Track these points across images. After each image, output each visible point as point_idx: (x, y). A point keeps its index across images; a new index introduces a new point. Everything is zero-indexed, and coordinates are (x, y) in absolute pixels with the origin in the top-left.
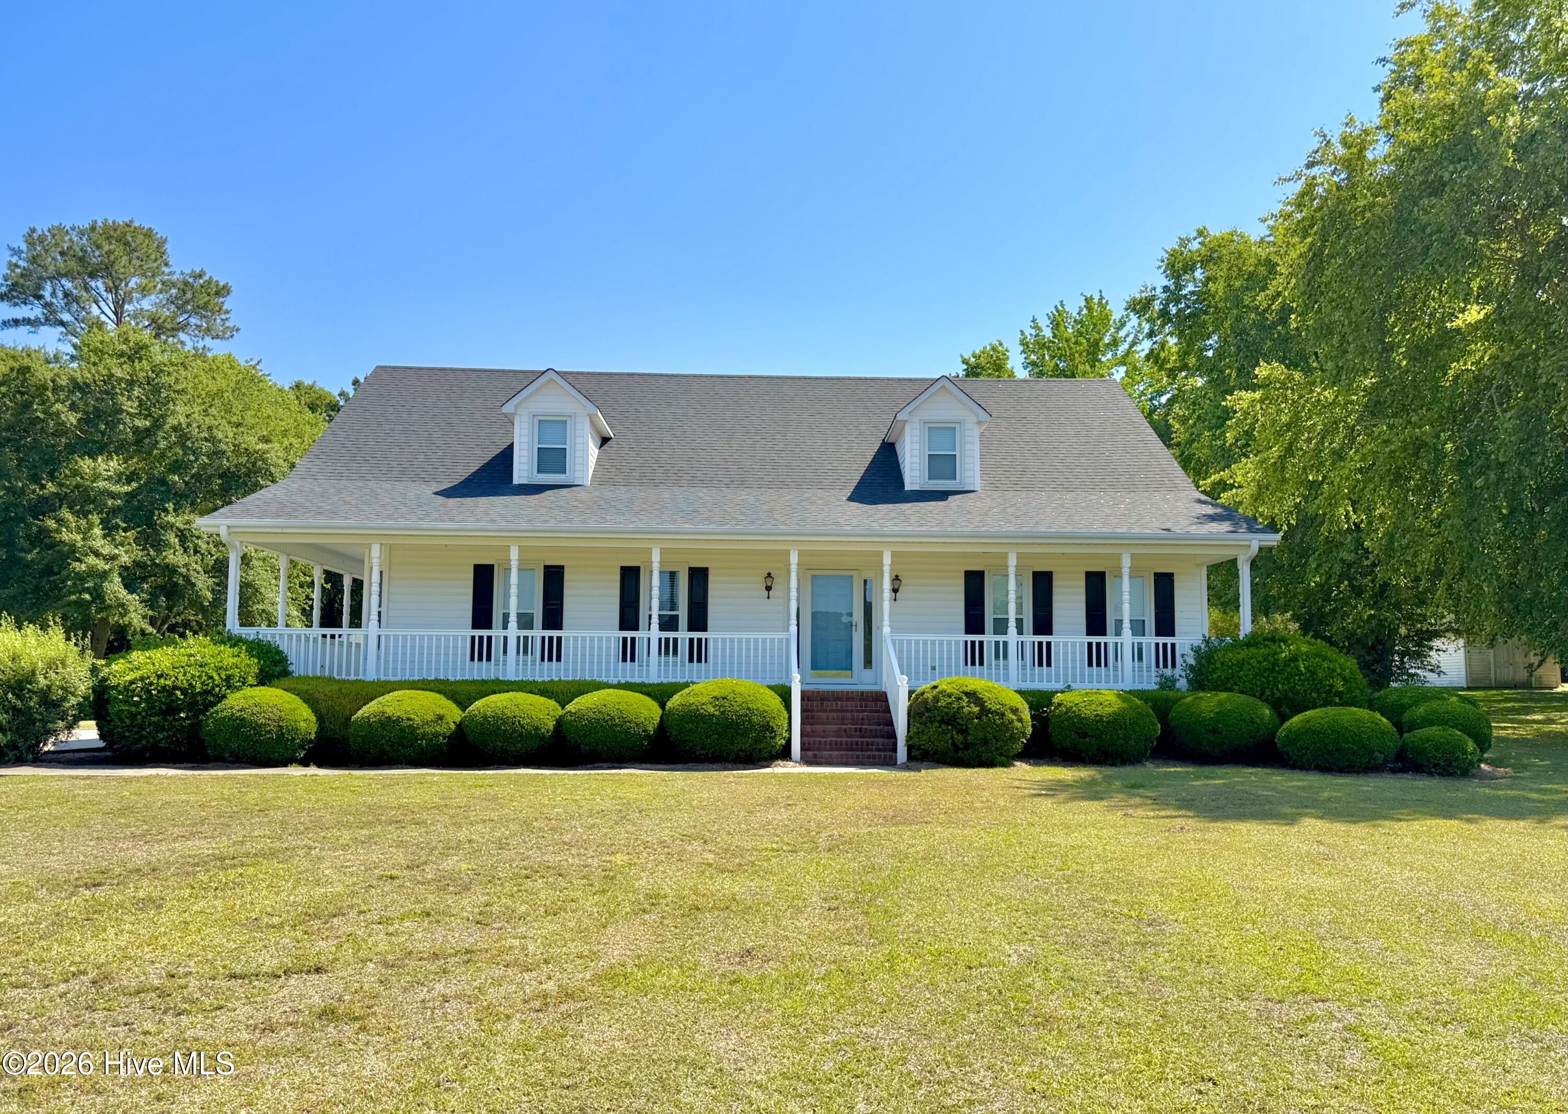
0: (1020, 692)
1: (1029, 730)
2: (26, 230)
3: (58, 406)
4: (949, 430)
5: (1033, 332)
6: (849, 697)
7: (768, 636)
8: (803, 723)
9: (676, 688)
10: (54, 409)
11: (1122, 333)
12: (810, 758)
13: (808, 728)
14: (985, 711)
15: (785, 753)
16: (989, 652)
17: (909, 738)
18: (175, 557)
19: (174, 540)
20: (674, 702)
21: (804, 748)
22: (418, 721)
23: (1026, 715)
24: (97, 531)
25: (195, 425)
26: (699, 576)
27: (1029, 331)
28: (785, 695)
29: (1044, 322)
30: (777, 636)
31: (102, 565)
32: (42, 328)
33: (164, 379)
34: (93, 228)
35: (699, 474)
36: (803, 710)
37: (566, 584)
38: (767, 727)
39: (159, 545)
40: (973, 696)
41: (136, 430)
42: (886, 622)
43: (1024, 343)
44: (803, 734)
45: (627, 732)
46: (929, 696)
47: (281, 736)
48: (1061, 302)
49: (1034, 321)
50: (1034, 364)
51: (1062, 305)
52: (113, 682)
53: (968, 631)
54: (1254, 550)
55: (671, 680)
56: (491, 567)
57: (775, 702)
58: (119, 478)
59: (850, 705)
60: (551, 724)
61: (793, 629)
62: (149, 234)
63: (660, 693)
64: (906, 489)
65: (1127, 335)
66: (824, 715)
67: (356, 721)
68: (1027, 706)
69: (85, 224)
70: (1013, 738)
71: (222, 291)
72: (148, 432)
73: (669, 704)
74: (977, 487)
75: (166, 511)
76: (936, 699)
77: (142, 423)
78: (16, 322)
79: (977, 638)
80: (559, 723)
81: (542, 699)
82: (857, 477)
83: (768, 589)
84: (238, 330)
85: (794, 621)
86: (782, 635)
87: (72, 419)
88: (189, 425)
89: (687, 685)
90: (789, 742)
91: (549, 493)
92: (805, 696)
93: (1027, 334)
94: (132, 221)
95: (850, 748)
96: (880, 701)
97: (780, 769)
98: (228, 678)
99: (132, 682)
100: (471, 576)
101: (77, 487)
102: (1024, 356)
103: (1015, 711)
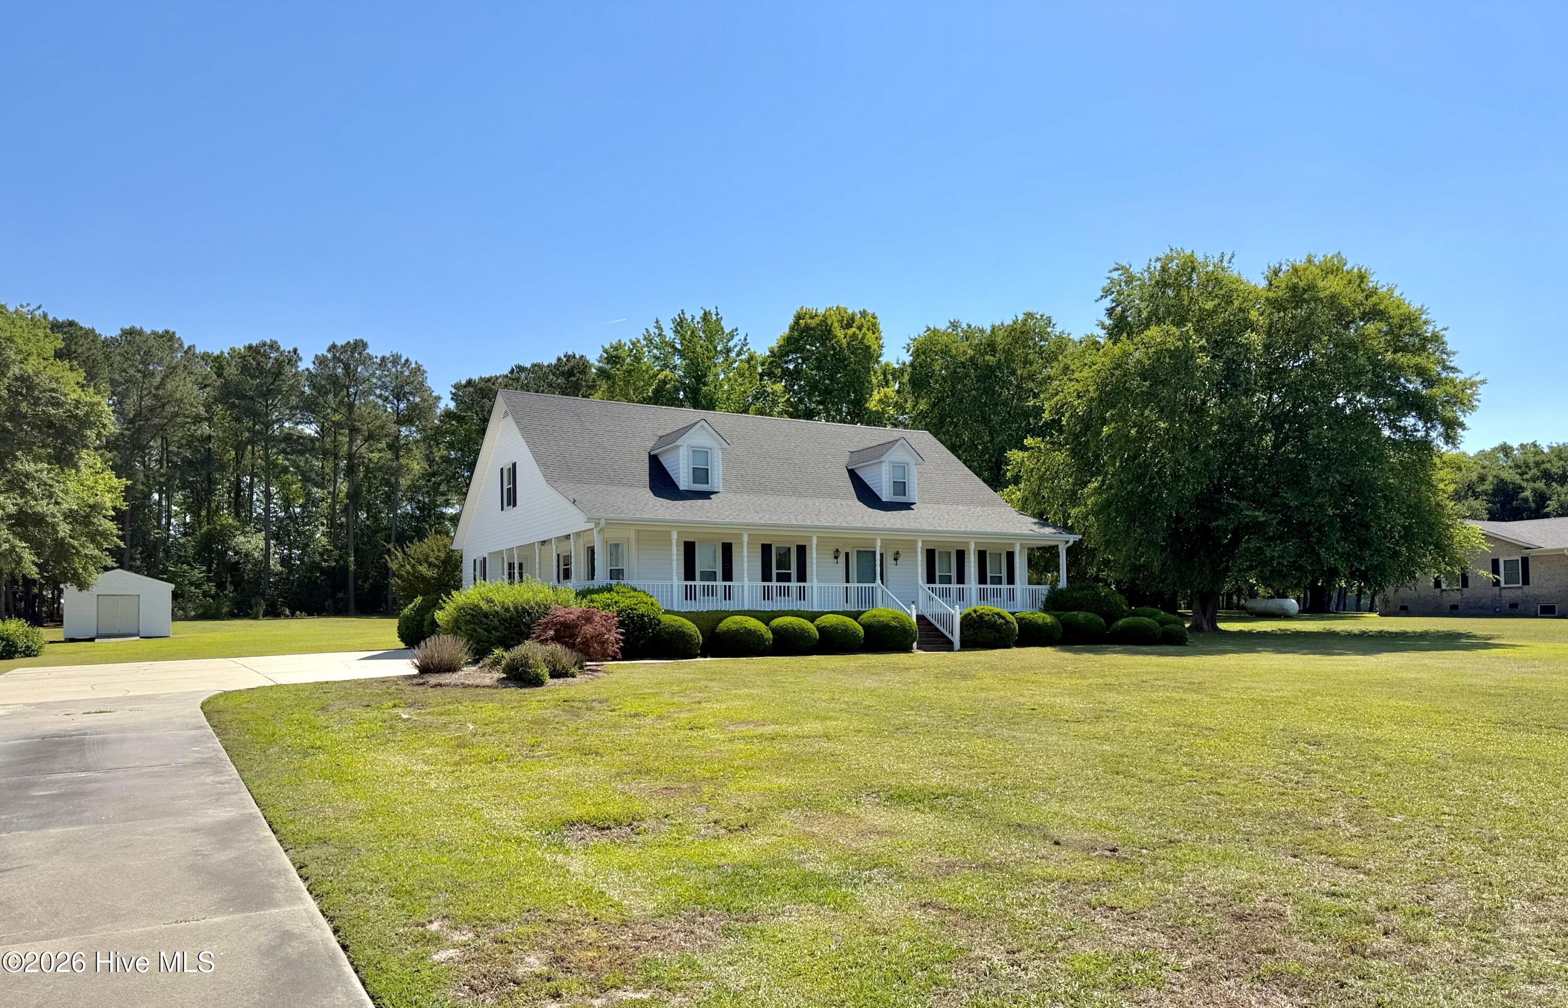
4: (903, 467)
5: (656, 331)
11: (731, 344)
12: (919, 648)
14: (1007, 622)
26: (801, 551)
29: (667, 325)
37: (734, 554)
40: (1000, 616)
48: (682, 311)
49: (657, 322)
51: (683, 313)
56: (694, 543)
64: (883, 500)
65: (735, 346)
73: (863, 622)
74: (916, 501)
76: (981, 617)
83: (836, 558)
93: (651, 332)
100: (682, 548)
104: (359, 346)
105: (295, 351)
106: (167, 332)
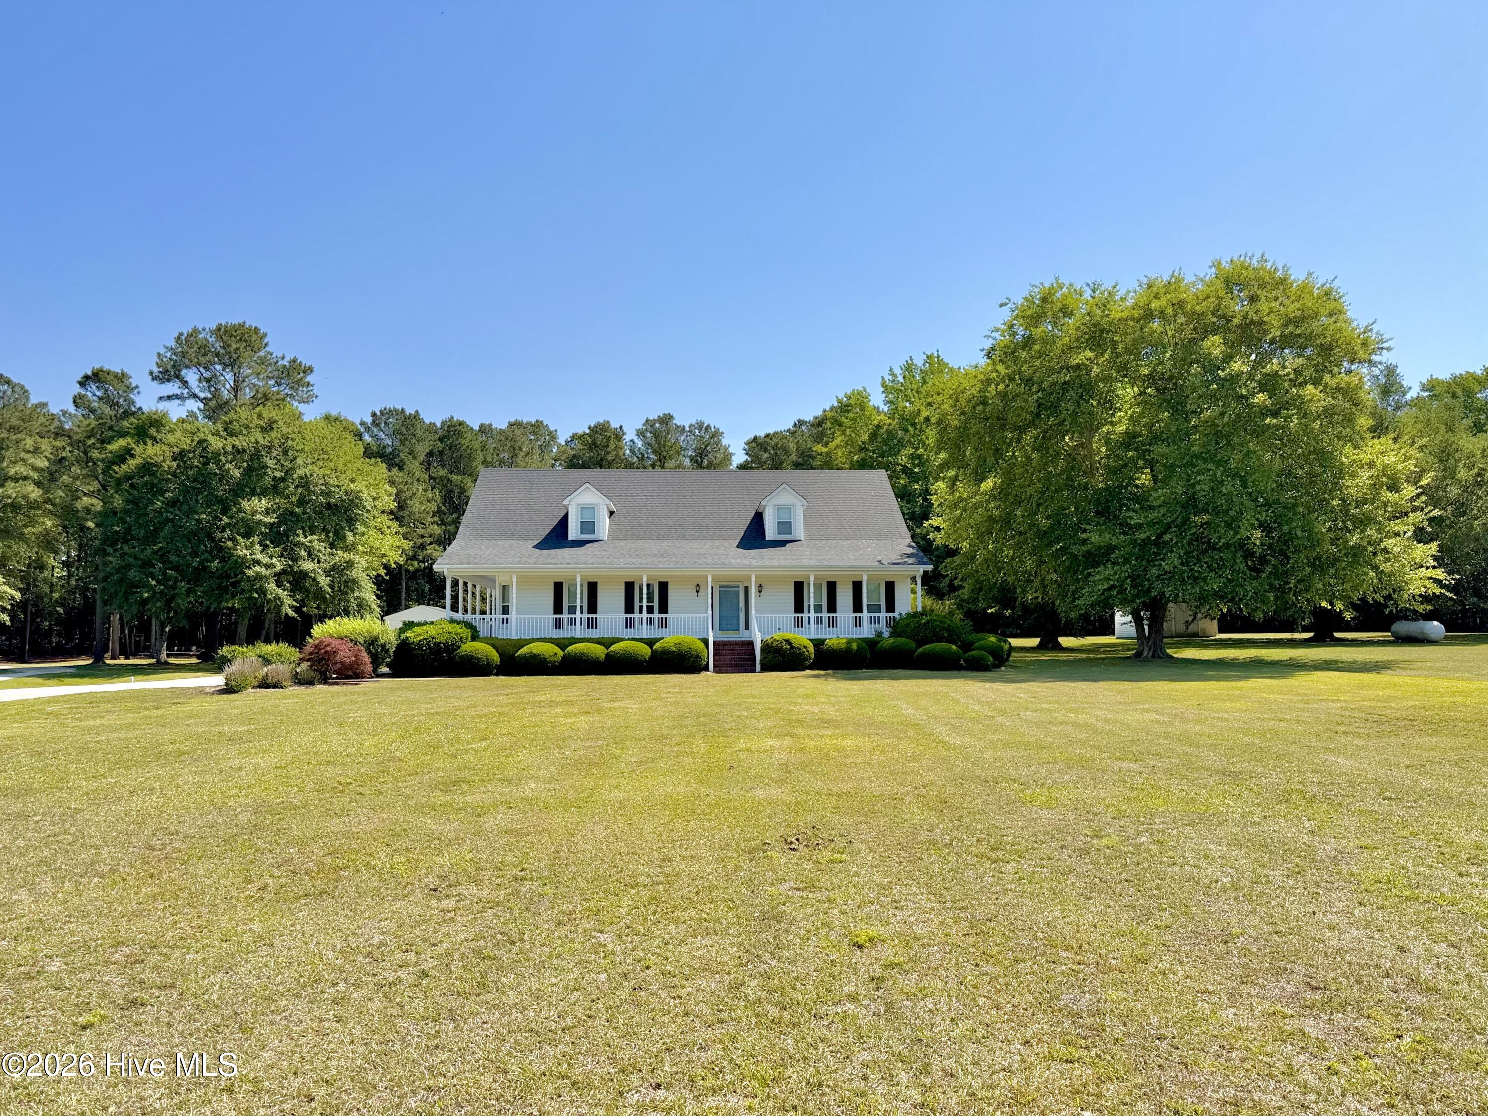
0: (811, 640)
1: (813, 656)
2: (176, 335)
3: (228, 466)
4: (788, 509)
5: (891, 378)
6: (736, 643)
7: (698, 615)
8: (714, 655)
9: (658, 640)
10: (226, 467)
12: (718, 669)
13: (717, 658)
14: (792, 647)
15: (706, 668)
16: (805, 621)
17: (761, 660)
18: (307, 566)
19: (303, 553)
20: (657, 646)
21: (715, 666)
22: (547, 656)
23: (812, 649)
24: (258, 547)
25: (315, 475)
26: (664, 587)
27: (888, 378)
28: (706, 642)
29: (898, 371)
30: (702, 615)
31: (263, 571)
32: (187, 401)
33: (290, 443)
34: (219, 330)
35: (662, 532)
36: (715, 650)
37: (598, 591)
38: (698, 656)
39: (295, 559)
40: (788, 642)
41: (274, 478)
42: (753, 608)
43: (884, 385)
44: (714, 660)
45: (637, 659)
46: (769, 641)
47: (488, 663)
48: (911, 357)
49: (891, 370)
50: (891, 402)
51: (911, 359)
52: (411, 640)
53: (796, 612)
54: (921, 573)
55: (653, 637)
56: (560, 584)
57: (702, 645)
58: (267, 512)
59: (736, 647)
60: (603, 656)
61: (710, 612)
62: (257, 330)
63: (650, 643)
64: (767, 538)
66: (724, 652)
67: (519, 656)
68: (812, 645)
69: (214, 326)
70: (805, 659)
71: (308, 370)
72: (283, 479)
73: (655, 647)
74: (802, 538)
75: (298, 535)
76: (772, 643)
77: (278, 474)
78: (169, 398)
79: (800, 615)
80: (607, 655)
81: (598, 646)
82: (742, 532)
83: (698, 592)
84: (317, 397)
85: (710, 608)
86: (705, 615)
87: (236, 473)
88: (311, 475)
89: (662, 639)
90: (708, 663)
91: (588, 545)
92: (715, 643)
93: (886, 380)
94: (244, 323)
95: (736, 666)
96: (751, 644)
97: (704, 673)
98: (461, 638)
99: (420, 641)
100: (552, 587)
101: (242, 519)
102: (884, 395)
103: (806, 647)
104: (666, 420)
105: (621, 427)
106: (537, 421)
